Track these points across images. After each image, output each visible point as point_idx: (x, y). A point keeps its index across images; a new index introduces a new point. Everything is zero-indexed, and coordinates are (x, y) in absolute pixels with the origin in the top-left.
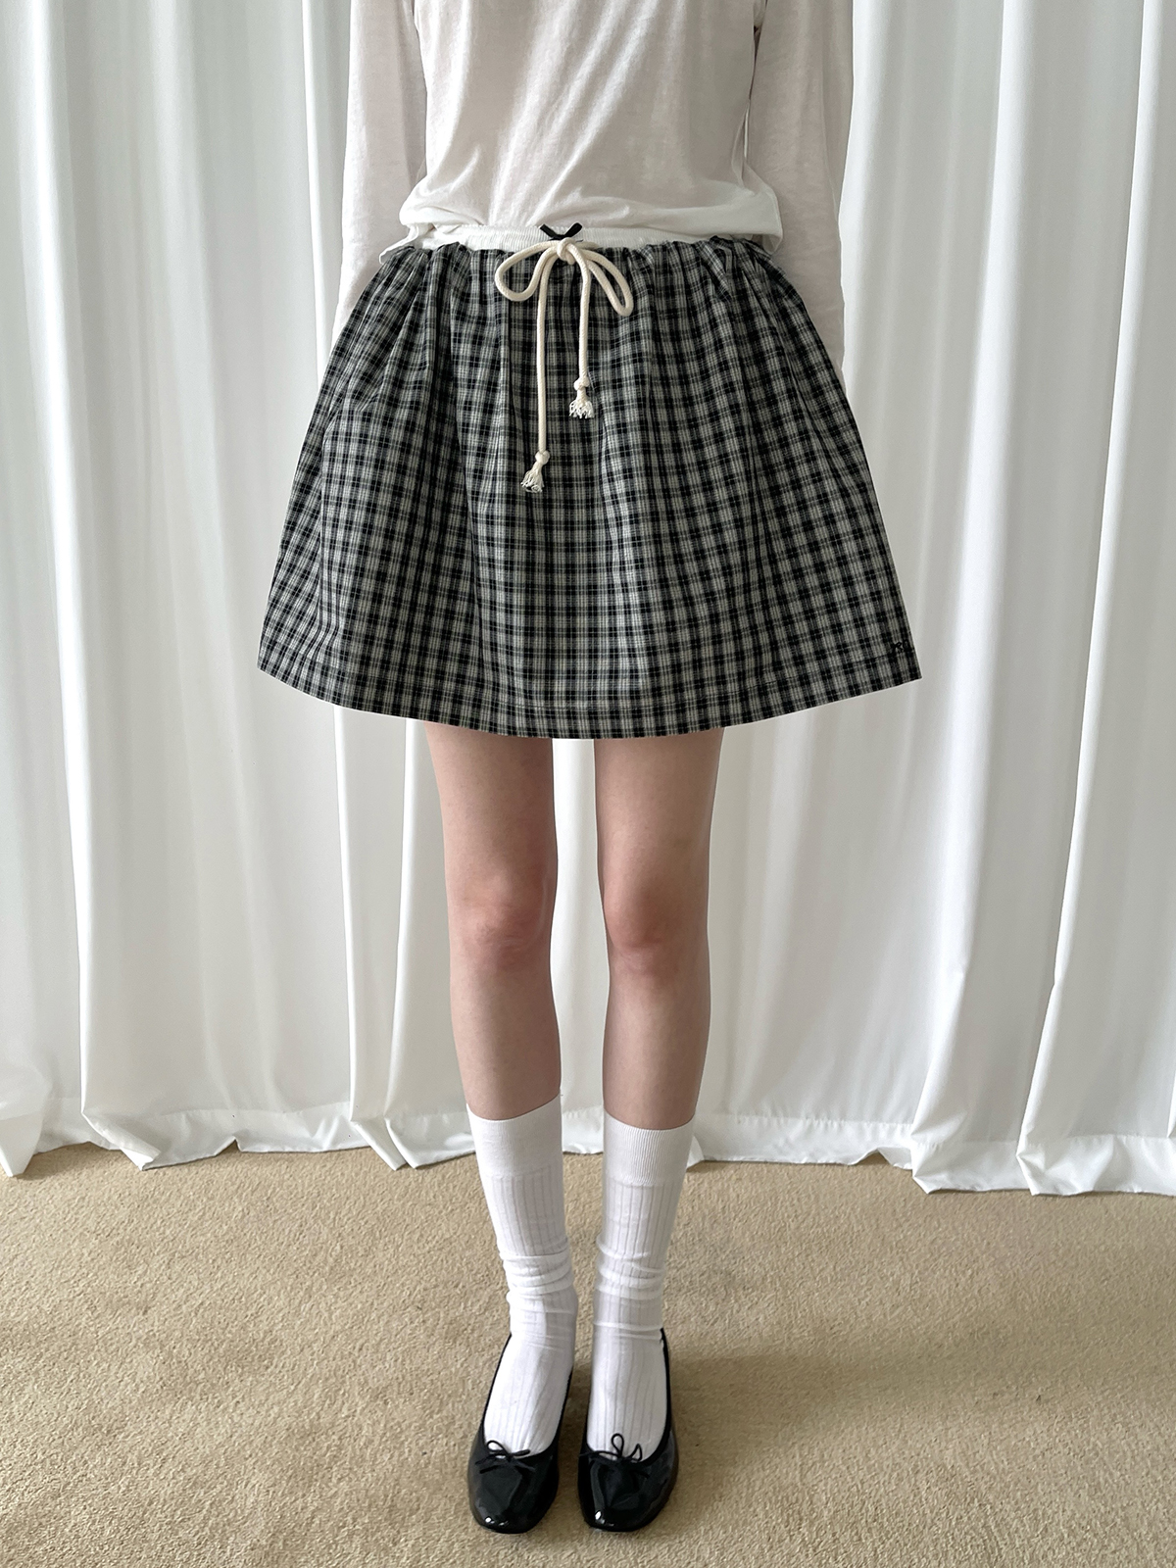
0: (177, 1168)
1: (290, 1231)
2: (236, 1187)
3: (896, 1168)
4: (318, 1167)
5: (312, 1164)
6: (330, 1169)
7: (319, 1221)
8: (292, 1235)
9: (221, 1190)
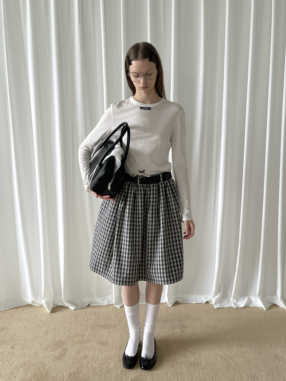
0: (79, 310)
2: (92, 313)
3: (210, 304)
4: (106, 308)
9: (89, 314)
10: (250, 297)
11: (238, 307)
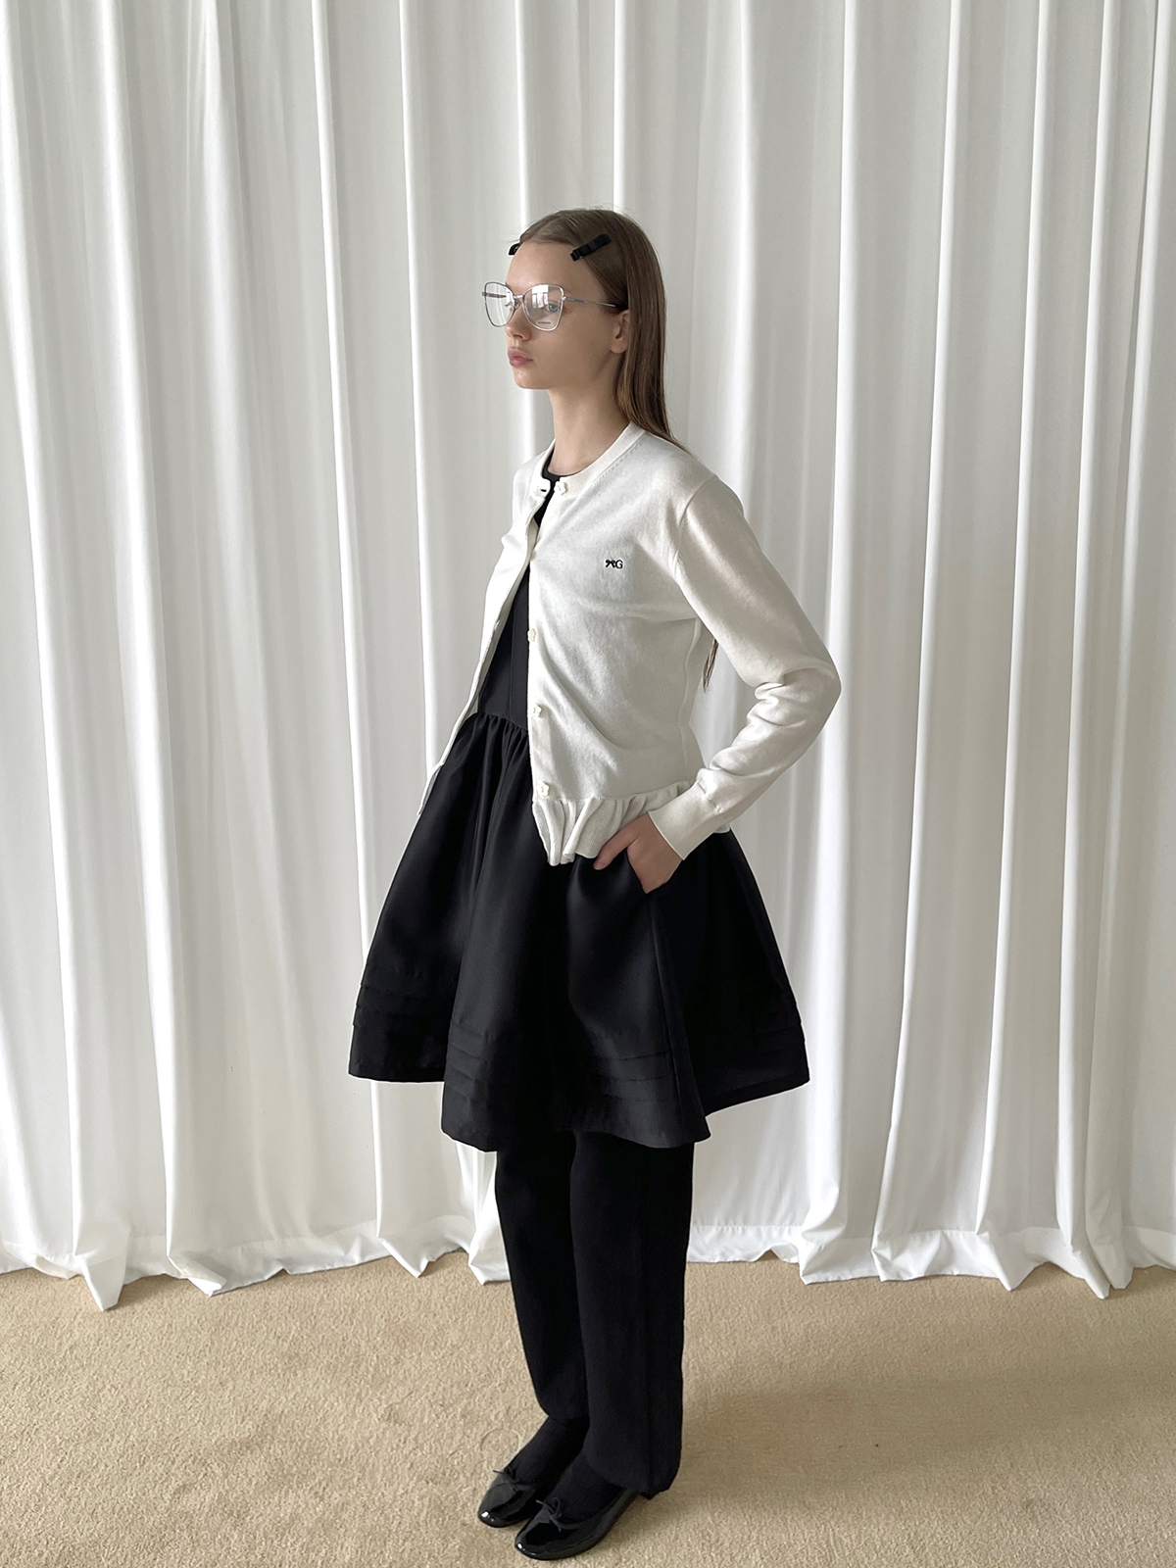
0: (237, 1292)
1: (336, 1345)
3: (786, 1262)
10: (948, 1232)
11: (900, 1275)
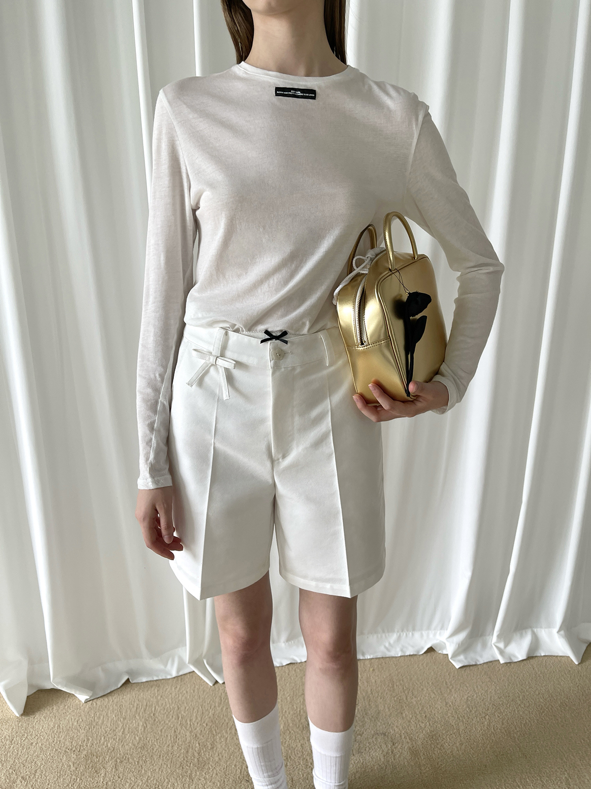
1: (171, 736)
2: (135, 708)
3: (440, 653)
4: (173, 688)
5: (170, 687)
6: (179, 689)
7: (184, 728)
8: (172, 739)
9: (129, 712)
10: (535, 630)
11: (511, 659)
